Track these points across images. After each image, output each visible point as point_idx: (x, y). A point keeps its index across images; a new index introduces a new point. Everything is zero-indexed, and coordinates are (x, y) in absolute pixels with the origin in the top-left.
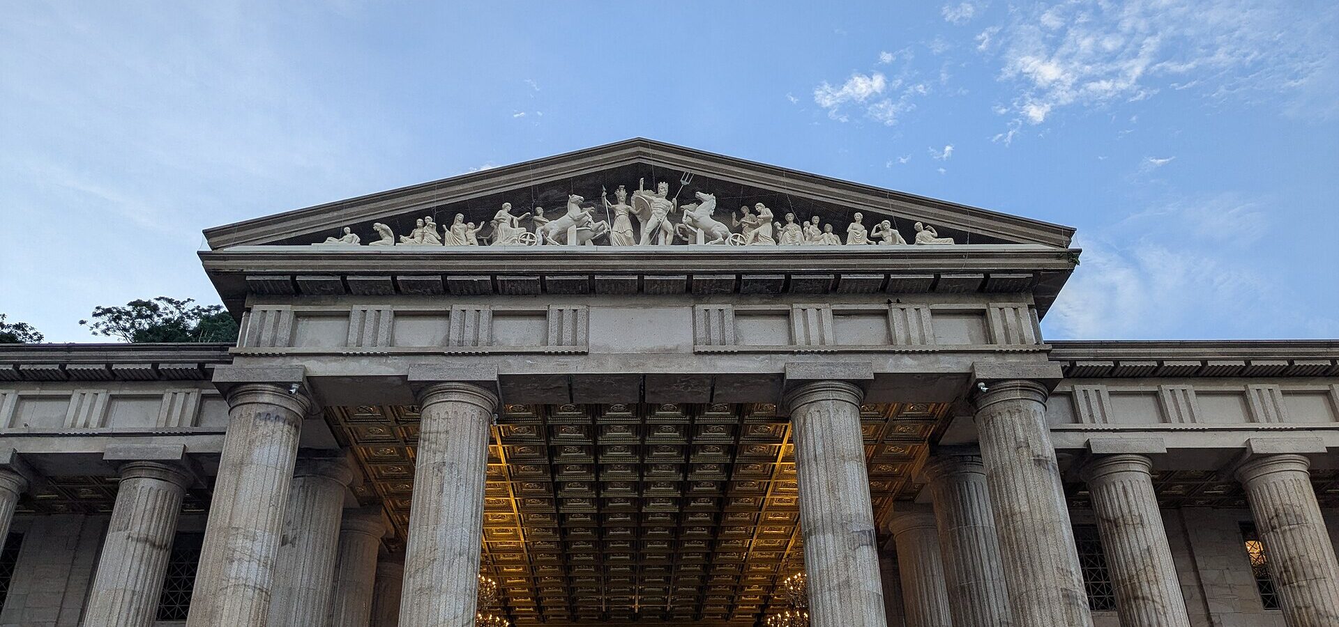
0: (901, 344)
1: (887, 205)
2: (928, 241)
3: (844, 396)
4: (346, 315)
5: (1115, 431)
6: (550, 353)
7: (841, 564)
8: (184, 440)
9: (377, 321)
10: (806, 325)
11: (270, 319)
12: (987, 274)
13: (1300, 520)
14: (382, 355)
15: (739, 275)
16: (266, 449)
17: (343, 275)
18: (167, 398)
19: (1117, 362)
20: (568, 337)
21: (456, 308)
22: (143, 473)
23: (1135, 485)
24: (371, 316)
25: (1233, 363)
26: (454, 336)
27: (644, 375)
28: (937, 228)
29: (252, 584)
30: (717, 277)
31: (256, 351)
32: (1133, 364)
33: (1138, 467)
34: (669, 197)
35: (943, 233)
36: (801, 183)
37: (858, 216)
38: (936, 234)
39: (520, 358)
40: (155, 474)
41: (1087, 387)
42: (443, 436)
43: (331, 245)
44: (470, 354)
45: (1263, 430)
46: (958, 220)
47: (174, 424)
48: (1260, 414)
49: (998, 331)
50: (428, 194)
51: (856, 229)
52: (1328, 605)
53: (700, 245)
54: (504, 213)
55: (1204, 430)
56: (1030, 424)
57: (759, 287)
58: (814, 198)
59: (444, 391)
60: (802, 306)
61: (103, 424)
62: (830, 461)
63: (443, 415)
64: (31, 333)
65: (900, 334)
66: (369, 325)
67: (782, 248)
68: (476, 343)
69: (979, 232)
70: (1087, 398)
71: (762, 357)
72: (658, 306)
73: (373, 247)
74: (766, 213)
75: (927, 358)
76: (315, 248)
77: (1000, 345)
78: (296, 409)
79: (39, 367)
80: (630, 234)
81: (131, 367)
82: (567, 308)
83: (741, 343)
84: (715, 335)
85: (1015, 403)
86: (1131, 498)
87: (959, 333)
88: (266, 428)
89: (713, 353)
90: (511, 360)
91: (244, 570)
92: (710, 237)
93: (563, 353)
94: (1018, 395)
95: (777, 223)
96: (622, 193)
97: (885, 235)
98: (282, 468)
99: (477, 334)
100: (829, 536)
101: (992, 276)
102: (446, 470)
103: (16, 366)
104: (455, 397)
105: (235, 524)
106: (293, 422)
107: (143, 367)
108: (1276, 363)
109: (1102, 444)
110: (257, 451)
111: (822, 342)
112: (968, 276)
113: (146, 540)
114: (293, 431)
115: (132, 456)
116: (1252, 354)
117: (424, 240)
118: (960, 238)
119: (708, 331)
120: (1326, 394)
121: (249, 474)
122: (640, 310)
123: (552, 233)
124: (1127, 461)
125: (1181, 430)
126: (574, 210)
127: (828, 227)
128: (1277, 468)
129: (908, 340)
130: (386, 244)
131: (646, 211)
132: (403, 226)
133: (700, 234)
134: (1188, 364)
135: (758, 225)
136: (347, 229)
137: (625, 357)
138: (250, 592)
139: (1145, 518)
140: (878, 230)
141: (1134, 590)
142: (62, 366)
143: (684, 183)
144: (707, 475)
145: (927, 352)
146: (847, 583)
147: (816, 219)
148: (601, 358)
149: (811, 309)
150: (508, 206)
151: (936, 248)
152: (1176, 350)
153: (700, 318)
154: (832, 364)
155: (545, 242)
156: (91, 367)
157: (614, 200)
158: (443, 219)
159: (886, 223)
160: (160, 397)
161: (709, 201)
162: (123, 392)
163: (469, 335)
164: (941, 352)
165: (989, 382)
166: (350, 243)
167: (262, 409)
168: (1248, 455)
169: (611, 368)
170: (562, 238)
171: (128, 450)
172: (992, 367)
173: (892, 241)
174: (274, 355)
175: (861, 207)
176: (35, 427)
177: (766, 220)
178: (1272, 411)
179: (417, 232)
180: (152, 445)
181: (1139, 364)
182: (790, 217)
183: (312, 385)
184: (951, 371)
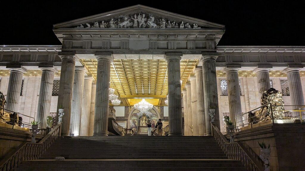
1: (188, 20)
2: (196, 28)
4: (82, 42)
6: (121, 50)
7: (174, 90)
9: (88, 43)
10: (171, 45)
11: (68, 43)
13: (265, 81)
14: (89, 50)
15: (158, 35)
17: (81, 34)
18: (49, 56)
20: (125, 47)
21: (103, 41)
23: (234, 74)
26: (103, 47)
27: (139, 55)
30: (154, 35)
31: (66, 49)
34: (145, 17)
35: (199, 26)
37: (182, 22)
38: (197, 26)
39: (116, 51)
41: (228, 55)
42: (102, 66)
43: (78, 28)
44: (106, 50)
46: (202, 23)
47: (51, 61)
48: (261, 60)
49: (208, 46)
51: (182, 25)
53: (150, 28)
54: (112, 21)
55: (249, 63)
56: (211, 65)
57: (162, 37)
59: (102, 58)
60: (170, 41)
61: (37, 61)
63: (102, 62)
68: (107, 48)
69: (206, 26)
70: (227, 57)
71: (162, 51)
72: (142, 41)
73: (86, 29)
74: (164, 21)
75: (194, 52)
76: (75, 29)
77: (208, 49)
82: (125, 41)
83: (158, 48)
85: (209, 61)
86: (233, 77)
87: (200, 46)
88: (69, 64)
90: (114, 51)
91: (67, 90)
93: (124, 50)
94: (210, 59)
95: (167, 23)
96: (135, 16)
99: (107, 46)
100: (172, 85)
102: (102, 73)
104: (104, 59)
105: (65, 82)
109: (229, 66)
110: (68, 69)
111: (174, 48)
113: (48, 83)
114: (74, 64)
117: (96, 27)
119: (152, 46)
120: (276, 56)
122: (138, 41)
125: (245, 63)
127: (177, 24)
129: (190, 48)
130: (89, 28)
131: (140, 20)
133: (151, 26)
135: (162, 24)
136: (81, 25)
137: (136, 51)
139: (235, 80)
140: (186, 25)
141: (231, 94)
145: (193, 50)
146: (175, 94)
147: (174, 22)
148: (131, 51)
149: (172, 41)
150: (113, 19)
153: (151, 43)
154: (175, 53)
155: (120, 27)
157: (134, 18)
159: (188, 24)
161: (153, 19)
162: (40, 54)
164: (196, 50)
166: (82, 28)
167: (68, 61)
169: (133, 53)
172: (205, 54)
173: (189, 27)
176: (25, 61)
178: (264, 59)
179: (95, 25)
182: (169, 22)
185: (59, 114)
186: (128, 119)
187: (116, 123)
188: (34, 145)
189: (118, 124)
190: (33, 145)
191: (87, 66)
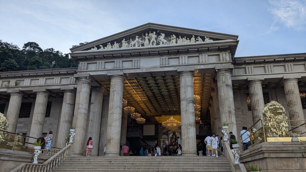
0: (201, 63)
1: (199, 33)
2: (207, 41)
3: (189, 74)
4: (96, 63)
5: (254, 75)
6: (133, 69)
7: (186, 107)
8: (74, 85)
9: (102, 64)
10: (182, 60)
11: (83, 65)
12: (219, 47)
13: (293, 93)
14: (103, 70)
15: (168, 51)
16: (84, 89)
17: (95, 56)
18: (70, 78)
19: (255, 61)
20: (136, 65)
21: (116, 60)
22: (68, 92)
23: (257, 87)
24: (100, 63)
25: (281, 59)
26: (115, 66)
27: (151, 72)
28: (210, 38)
29: (83, 113)
30: (164, 52)
31: (81, 71)
32: (258, 61)
33: (258, 83)
34: (156, 35)
35: (211, 39)
36: (182, 30)
37: (193, 36)
38: (209, 39)
39: (127, 70)
40: (69, 92)
41: (248, 66)
42: (114, 85)
43: (92, 50)
44: (118, 70)
45: (287, 73)
46: (214, 35)
47: (72, 83)
48: (287, 70)
49: (221, 59)
50: (109, 38)
51: (193, 39)
52: (296, 110)
53: (161, 45)
54: (123, 41)
55: (274, 74)
56: (226, 78)
57: (173, 53)
58: (184, 33)
59: (114, 77)
60: (181, 56)
61: (60, 83)
62: (185, 87)
63: (114, 81)
64: (60, 53)
65: (201, 61)
66: (100, 65)
67: (178, 44)
68: (119, 67)
69: (218, 38)
70: (248, 68)
71: (173, 67)
72: (154, 58)
73: (100, 50)
74: (175, 37)
75: (206, 65)
76: (89, 51)
77: (222, 62)
78: (89, 81)
79: (48, 73)
80: (148, 43)
81: (63, 73)
82: (136, 59)
83: (169, 64)
84: (164, 63)
85: (223, 74)
86: (256, 89)
87: (213, 59)
88: (83, 85)
89: (163, 67)
90: (126, 70)
91: (82, 111)
92: (163, 43)
93: (135, 69)
94: (224, 72)
95: (177, 39)
96: (147, 34)
97: (199, 40)
98: (87, 92)
99: (119, 66)
100: (184, 102)
101: (220, 47)
102: (114, 92)
103: (44, 73)
104: (116, 78)
105: (79, 103)
106: (89, 84)
107: (65, 72)
108: (291, 59)
109: (250, 78)
110: (82, 90)
111: (185, 63)
112: (215, 48)
113: (69, 104)
114: (89, 85)
115: (65, 89)
116: (286, 57)
117: (109, 48)
118: (214, 39)
119: (163, 63)
120: (304, 64)
121: (81, 94)
122: (150, 59)
123: (132, 45)
124: (256, 82)
125: (268, 74)
126: (137, 39)
127: (188, 38)
128: (290, 81)
129: (202, 62)
130: (102, 49)
131: (151, 38)
132: (105, 45)
133: (161, 43)
134: (271, 60)
135: (173, 40)
136: (95, 47)
137: (147, 69)
138: (83, 114)
139: (258, 93)
140: (198, 39)
141: (254, 108)
142: (52, 73)
143: (158, 32)
144: (172, 87)
145: (206, 64)
146: (187, 110)
147: (185, 37)
148: (142, 69)
149: (183, 56)
150: (124, 39)
151: (208, 42)
152: (268, 57)
153: (161, 60)
154: (187, 68)
155: (131, 47)
156: (57, 73)
157: (145, 36)
158: (112, 43)
159: (199, 37)
160: (69, 78)
161: (163, 35)
162: (63, 77)
163: (118, 66)
164: (209, 64)
165: (218, 70)
166: (95, 50)
167: (83, 82)
168: (283, 79)
169: (144, 71)
170: (134, 45)
171: (64, 88)
172: (219, 67)
173: (200, 41)
174: (84, 72)
175: (194, 34)
176: (49, 84)
177: (174, 38)
178: (290, 69)
179: (108, 46)
180: (68, 87)
181: (260, 61)
182: (180, 37)
183: (91, 77)
184: (210, 68)
185: (70, 135)
186: (158, 138)
187: (144, 142)
188: (36, 165)
189: (147, 143)
190: (34, 166)
191: (105, 86)
